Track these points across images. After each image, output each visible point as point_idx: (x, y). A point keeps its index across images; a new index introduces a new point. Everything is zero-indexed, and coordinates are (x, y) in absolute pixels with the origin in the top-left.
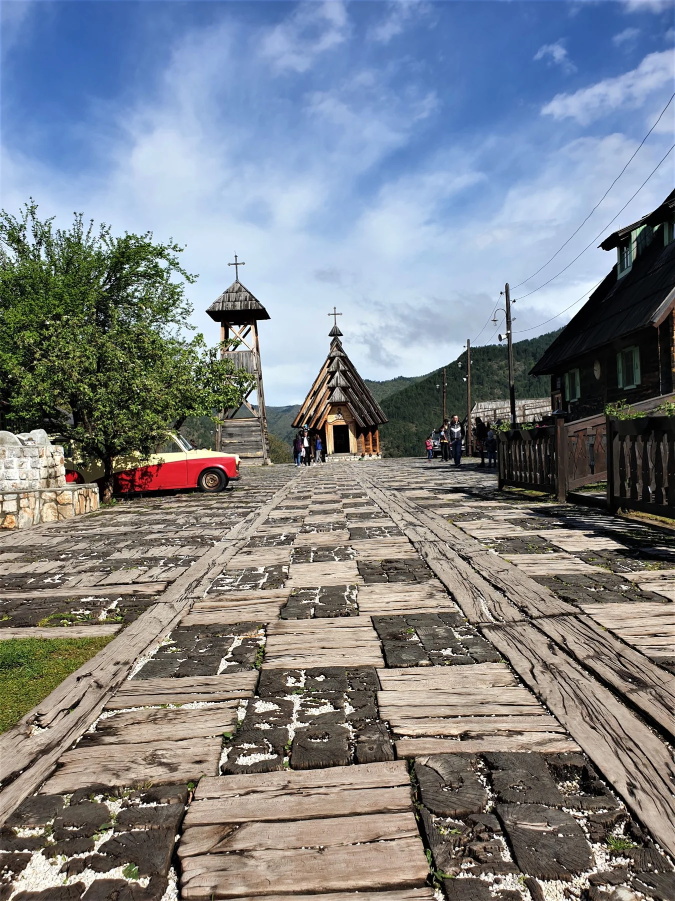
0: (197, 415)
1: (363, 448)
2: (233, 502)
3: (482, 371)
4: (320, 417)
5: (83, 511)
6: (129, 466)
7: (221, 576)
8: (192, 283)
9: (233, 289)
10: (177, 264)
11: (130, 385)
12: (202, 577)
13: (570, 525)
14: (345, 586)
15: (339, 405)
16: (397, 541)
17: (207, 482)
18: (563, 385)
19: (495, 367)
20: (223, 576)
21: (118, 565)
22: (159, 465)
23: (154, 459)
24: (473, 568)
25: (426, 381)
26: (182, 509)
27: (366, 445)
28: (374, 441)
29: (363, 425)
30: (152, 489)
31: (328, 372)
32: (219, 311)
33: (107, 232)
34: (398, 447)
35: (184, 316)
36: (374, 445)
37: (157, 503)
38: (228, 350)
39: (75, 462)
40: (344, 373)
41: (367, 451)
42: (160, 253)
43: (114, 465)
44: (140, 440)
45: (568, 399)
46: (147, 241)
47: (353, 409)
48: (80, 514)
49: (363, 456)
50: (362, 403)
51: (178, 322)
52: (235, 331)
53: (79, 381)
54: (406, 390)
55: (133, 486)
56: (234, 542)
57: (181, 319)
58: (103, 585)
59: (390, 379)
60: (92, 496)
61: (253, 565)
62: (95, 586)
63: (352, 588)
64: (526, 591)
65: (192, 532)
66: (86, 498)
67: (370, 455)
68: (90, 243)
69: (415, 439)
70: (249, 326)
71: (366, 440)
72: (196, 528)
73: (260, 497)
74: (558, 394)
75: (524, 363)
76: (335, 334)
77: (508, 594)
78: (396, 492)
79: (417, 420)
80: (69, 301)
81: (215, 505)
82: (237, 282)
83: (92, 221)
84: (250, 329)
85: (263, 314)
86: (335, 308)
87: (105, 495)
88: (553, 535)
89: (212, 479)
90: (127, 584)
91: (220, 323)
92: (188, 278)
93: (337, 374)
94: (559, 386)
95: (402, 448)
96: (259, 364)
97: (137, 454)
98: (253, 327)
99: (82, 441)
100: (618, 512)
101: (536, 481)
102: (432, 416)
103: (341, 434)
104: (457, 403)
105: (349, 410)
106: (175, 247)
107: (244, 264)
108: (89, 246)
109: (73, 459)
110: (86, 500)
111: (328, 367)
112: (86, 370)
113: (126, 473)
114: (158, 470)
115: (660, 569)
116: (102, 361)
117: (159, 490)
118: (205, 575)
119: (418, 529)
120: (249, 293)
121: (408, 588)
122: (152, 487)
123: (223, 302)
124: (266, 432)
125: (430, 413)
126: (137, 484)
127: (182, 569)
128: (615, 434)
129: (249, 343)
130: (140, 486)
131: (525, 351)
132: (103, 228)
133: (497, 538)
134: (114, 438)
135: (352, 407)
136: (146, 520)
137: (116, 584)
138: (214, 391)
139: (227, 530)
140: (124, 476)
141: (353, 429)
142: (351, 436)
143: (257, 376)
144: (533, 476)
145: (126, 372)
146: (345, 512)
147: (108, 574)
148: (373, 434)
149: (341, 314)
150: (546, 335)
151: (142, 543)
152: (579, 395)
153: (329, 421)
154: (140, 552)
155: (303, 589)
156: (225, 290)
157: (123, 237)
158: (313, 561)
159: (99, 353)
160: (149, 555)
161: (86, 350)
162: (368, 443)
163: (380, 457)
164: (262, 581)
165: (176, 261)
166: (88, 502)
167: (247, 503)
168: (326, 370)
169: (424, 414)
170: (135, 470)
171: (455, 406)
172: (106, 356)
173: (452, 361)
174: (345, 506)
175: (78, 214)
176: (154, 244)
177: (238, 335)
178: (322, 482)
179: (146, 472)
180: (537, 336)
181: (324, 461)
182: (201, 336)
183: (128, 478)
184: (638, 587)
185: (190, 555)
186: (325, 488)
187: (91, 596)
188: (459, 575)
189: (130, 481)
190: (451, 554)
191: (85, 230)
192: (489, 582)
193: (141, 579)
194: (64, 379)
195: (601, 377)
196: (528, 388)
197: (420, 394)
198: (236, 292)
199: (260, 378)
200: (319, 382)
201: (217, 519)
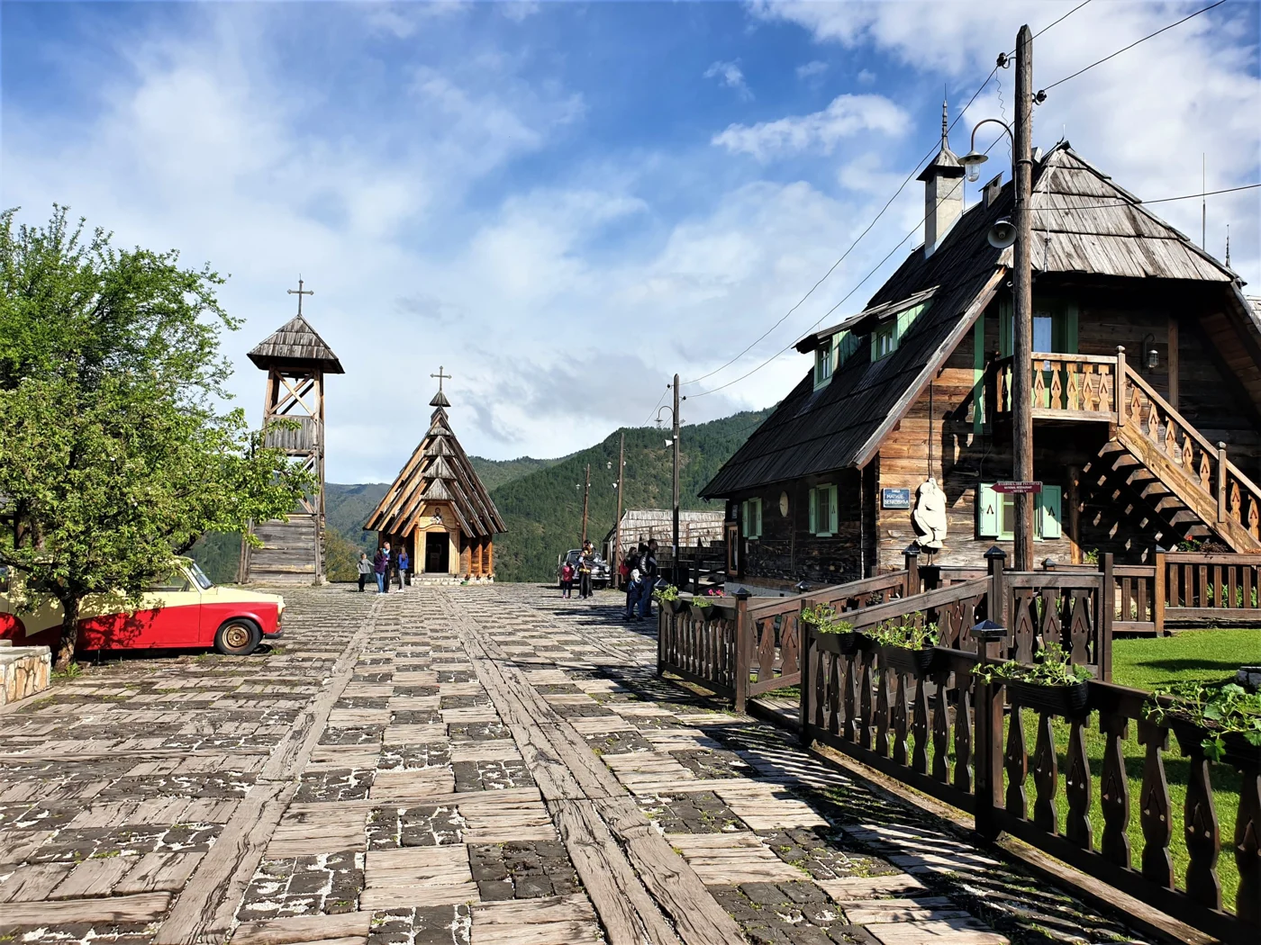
0: (223, 530)
1: (468, 566)
2: (270, 682)
3: (635, 460)
4: (408, 519)
5: (20, 695)
6: (106, 610)
7: (259, 875)
8: (234, 329)
9: (293, 326)
10: (215, 302)
11: (123, 494)
12: (228, 879)
13: (754, 771)
14: (451, 907)
15: (437, 504)
16: (524, 797)
17: (229, 638)
18: (740, 515)
19: (652, 456)
20: (261, 876)
21: (85, 846)
22: (156, 611)
23: (149, 600)
24: (632, 865)
25: (561, 466)
26: (189, 696)
27: (473, 562)
28: (485, 558)
29: (470, 534)
30: (140, 647)
31: (425, 456)
32: (267, 356)
33: (105, 241)
34: (516, 555)
35: (218, 379)
36: (485, 562)
37: (147, 678)
38: (275, 413)
39: (12, 600)
40: (448, 459)
41: (474, 571)
42: (190, 283)
43: (80, 607)
44: (130, 577)
45: (745, 535)
46: (169, 263)
47: (459, 512)
48: (15, 700)
49: (467, 578)
50: (472, 503)
51: (206, 386)
52: (289, 385)
53: (36, 479)
54: (533, 477)
55: (109, 640)
56: (276, 786)
57: (212, 383)
58: (60, 899)
59: (511, 460)
60: (38, 668)
61: (307, 849)
62: (47, 899)
63: (464, 911)
64: (704, 923)
65: (208, 761)
66: (28, 672)
67: (478, 578)
68: (73, 253)
69: (541, 545)
70: (311, 381)
71: (474, 555)
72: (213, 751)
73: (313, 673)
74: (734, 526)
75: (689, 454)
76: (440, 403)
77: (680, 929)
78: (516, 670)
79: (546, 519)
80: (29, 342)
81: (244, 689)
82: (299, 317)
83: (83, 220)
84: (312, 385)
85: (335, 367)
86: (441, 368)
87: (60, 658)
88: (734, 789)
89: (239, 635)
90: (102, 896)
91: (268, 372)
92: (228, 322)
93: (438, 460)
94: (735, 515)
95: (521, 557)
96: (321, 436)
97: (122, 593)
98: (317, 384)
99: (30, 570)
100: (813, 744)
101: (707, 676)
102: (567, 515)
103: (437, 545)
104: (600, 498)
105: (452, 512)
106: (213, 276)
107: (312, 293)
108: (72, 258)
109: (10, 596)
110: (28, 676)
111: (426, 448)
112: (50, 466)
113: (100, 620)
114: (152, 618)
115: (871, 873)
116: (78, 450)
117: (150, 649)
118: (232, 873)
119: (554, 767)
120: (316, 335)
121: (545, 913)
122: (139, 644)
123: (274, 344)
124: (323, 535)
125: (563, 510)
126: (115, 638)
127: (194, 858)
128: (812, 641)
129: (309, 403)
130: (120, 641)
131: (691, 439)
132: (98, 235)
133: (661, 795)
134: (85, 572)
135: (457, 508)
136: (133, 723)
137: (84, 897)
138: (252, 495)
139: (265, 758)
140: (95, 625)
141: (455, 539)
142: (453, 549)
143: (316, 453)
144: (704, 667)
145: (119, 474)
146: (446, 720)
147: (69, 869)
148: (484, 548)
149: (450, 377)
150: (717, 421)
151: (126, 785)
152: (759, 532)
153: (421, 525)
154: (123, 811)
155: (390, 913)
156: (280, 326)
157: (132, 252)
158: (403, 845)
159: (77, 440)
160: (137, 820)
161: (54, 434)
162: (476, 560)
163: (492, 581)
164: (325, 891)
165: (212, 298)
166: (31, 678)
167: (293, 684)
168: (422, 452)
169: (555, 510)
170: (112, 617)
171: (597, 504)
172: (86, 445)
173: (597, 443)
174: (446, 703)
175: (59, 208)
176: (180, 269)
177: (293, 392)
178: (408, 639)
179: (131, 622)
180: (706, 422)
181: (408, 583)
182: (240, 412)
183: (102, 629)
184: (845, 916)
185: (208, 820)
186: (414, 655)
187: (42, 926)
188: (613, 881)
189: (103, 633)
190: (601, 832)
191: (69, 232)
192: (655, 900)
193: (128, 886)
194: (11, 476)
195: (788, 515)
196: (691, 487)
197: (552, 483)
198: (297, 332)
199: (321, 457)
200: (410, 469)
201: (247, 727)
